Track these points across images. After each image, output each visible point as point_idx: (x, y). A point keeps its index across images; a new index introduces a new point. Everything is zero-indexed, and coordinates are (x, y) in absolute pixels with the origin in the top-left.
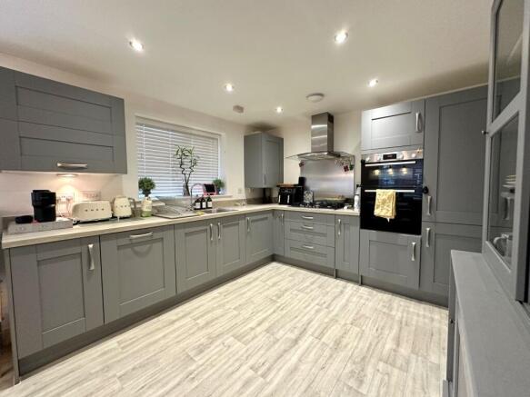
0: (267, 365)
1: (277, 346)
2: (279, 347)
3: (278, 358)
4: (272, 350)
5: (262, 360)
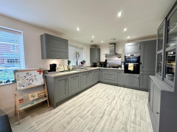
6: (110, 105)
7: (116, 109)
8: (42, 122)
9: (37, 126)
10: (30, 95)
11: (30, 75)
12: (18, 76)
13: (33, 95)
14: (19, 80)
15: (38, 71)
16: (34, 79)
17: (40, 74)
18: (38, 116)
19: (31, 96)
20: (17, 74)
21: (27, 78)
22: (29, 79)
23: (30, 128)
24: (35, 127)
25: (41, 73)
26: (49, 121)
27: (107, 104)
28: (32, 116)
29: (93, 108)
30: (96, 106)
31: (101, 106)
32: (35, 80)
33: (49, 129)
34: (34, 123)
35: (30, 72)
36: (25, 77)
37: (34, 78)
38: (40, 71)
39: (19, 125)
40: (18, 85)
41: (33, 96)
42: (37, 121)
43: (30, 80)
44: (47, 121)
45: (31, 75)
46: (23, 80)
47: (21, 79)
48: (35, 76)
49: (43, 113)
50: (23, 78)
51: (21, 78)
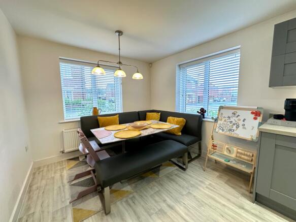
8: (212, 190)
9: (205, 186)
10: (227, 146)
11: (237, 117)
12: (222, 114)
13: (230, 149)
14: (221, 120)
15: (252, 113)
16: (240, 125)
17: (255, 119)
18: (223, 183)
19: (227, 148)
20: (222, 111)
21: (232, 119)
22: (234, 122)
23: (200, 181)
24: (203, 185)
25: (259, 118)
26: (217, 198)
28: (220, 177)
32: (241, 127)
33: (202, 201)
34: (207, 182)
35: (239, 112)
36: (229, 117)
37: (241, 123)
38: (256, 114)
39: (203, 171)
40: (218, 125)
41: (230, 151)
42: (213, 184)
43: (234, 124)
44: (215, 196)
45: (239, 117)
46: (225, 121)
47: (223, 119)
48: (244, 120)
49: (232, 187)
50: (226, 119)
51: (224, 117)
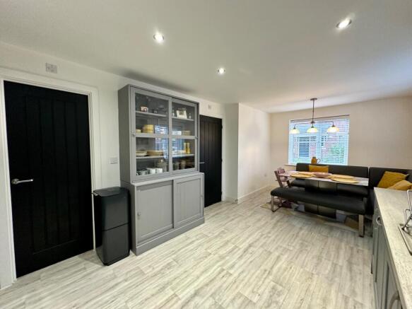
0: (221, 275)
1: (213, 290)
2: (211, 289)
3: (213, 280)
4: (217, 286)
5: (225, 279)
6: (224, 268)
7: (217, 255)
27: (231, 271)
29: (270, 265)
30: (262, 268)
31: (250, 266)
